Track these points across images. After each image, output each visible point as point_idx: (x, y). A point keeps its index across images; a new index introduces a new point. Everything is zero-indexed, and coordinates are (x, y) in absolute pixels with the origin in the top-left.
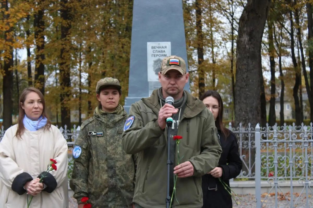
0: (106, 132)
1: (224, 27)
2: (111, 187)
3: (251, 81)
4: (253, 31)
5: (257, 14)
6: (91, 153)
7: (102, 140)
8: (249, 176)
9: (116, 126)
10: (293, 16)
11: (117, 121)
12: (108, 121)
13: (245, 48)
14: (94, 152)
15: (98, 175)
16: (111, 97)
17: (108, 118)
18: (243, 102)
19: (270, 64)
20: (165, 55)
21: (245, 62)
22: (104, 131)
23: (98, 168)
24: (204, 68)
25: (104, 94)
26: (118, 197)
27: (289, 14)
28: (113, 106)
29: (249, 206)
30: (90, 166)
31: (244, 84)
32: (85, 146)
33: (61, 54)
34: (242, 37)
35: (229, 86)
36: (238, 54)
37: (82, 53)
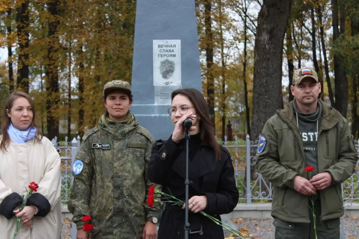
0: (113, 145)
1: (236, 25)
2: (117, 210)
3: (271, 86)
4: (274, 28)
5: (279, 9)
6: (94, 169)
7: (108, 153)
8: (269, 197)
9: (126, 138)
10: (315, 13)
11: (127, 132)
12: (116, 132)
13: (265, 48)
14: (98, 168)
15: (103, 196)
16: (118, 103)
17: (116, 128)
18: (262, 111)
19: (288, 69)
20: (174, 56)
21: (264, 65)
22: (111, 143)
23: (102, 187)
24: (213, 72)
25: (110, 99)
26: (125, 222)
27: (310, 11)
28: (121, 113)
29: (271, 232)
30: (93, 185)
31: (264, 90)
32: (87, 160)
33: (49, 55)
34: (261, 36)
35: (241, 93)
36: (256, 55)
37: (72, 54)
